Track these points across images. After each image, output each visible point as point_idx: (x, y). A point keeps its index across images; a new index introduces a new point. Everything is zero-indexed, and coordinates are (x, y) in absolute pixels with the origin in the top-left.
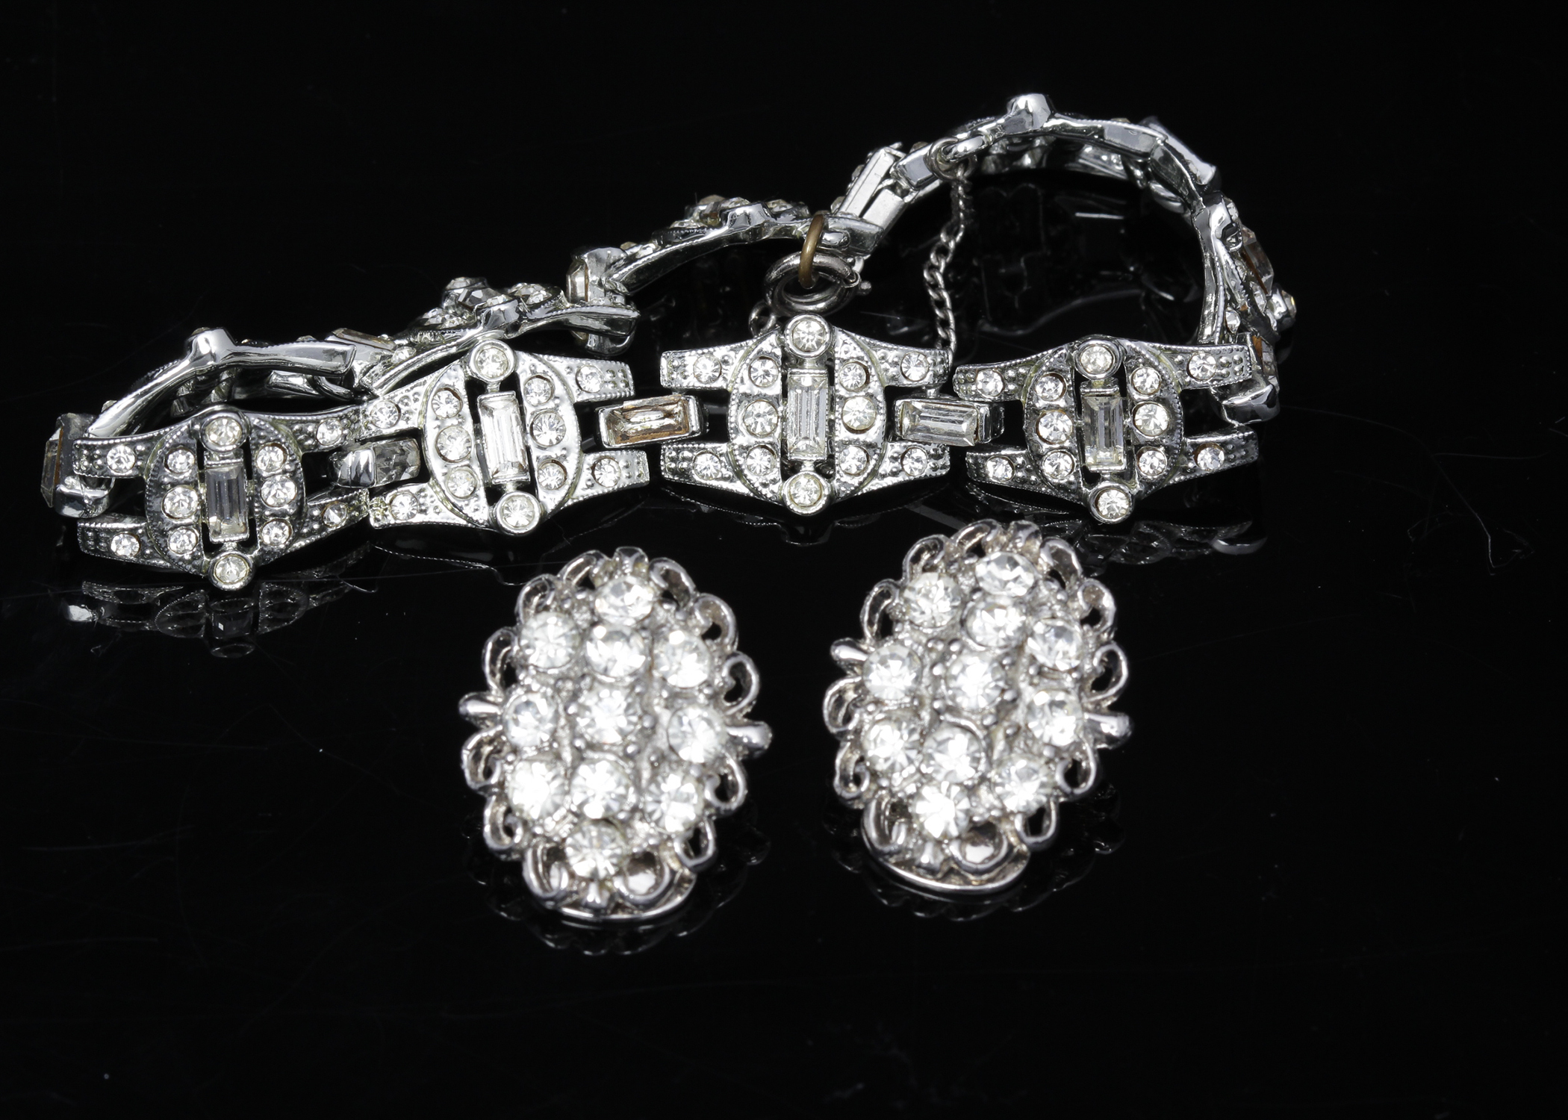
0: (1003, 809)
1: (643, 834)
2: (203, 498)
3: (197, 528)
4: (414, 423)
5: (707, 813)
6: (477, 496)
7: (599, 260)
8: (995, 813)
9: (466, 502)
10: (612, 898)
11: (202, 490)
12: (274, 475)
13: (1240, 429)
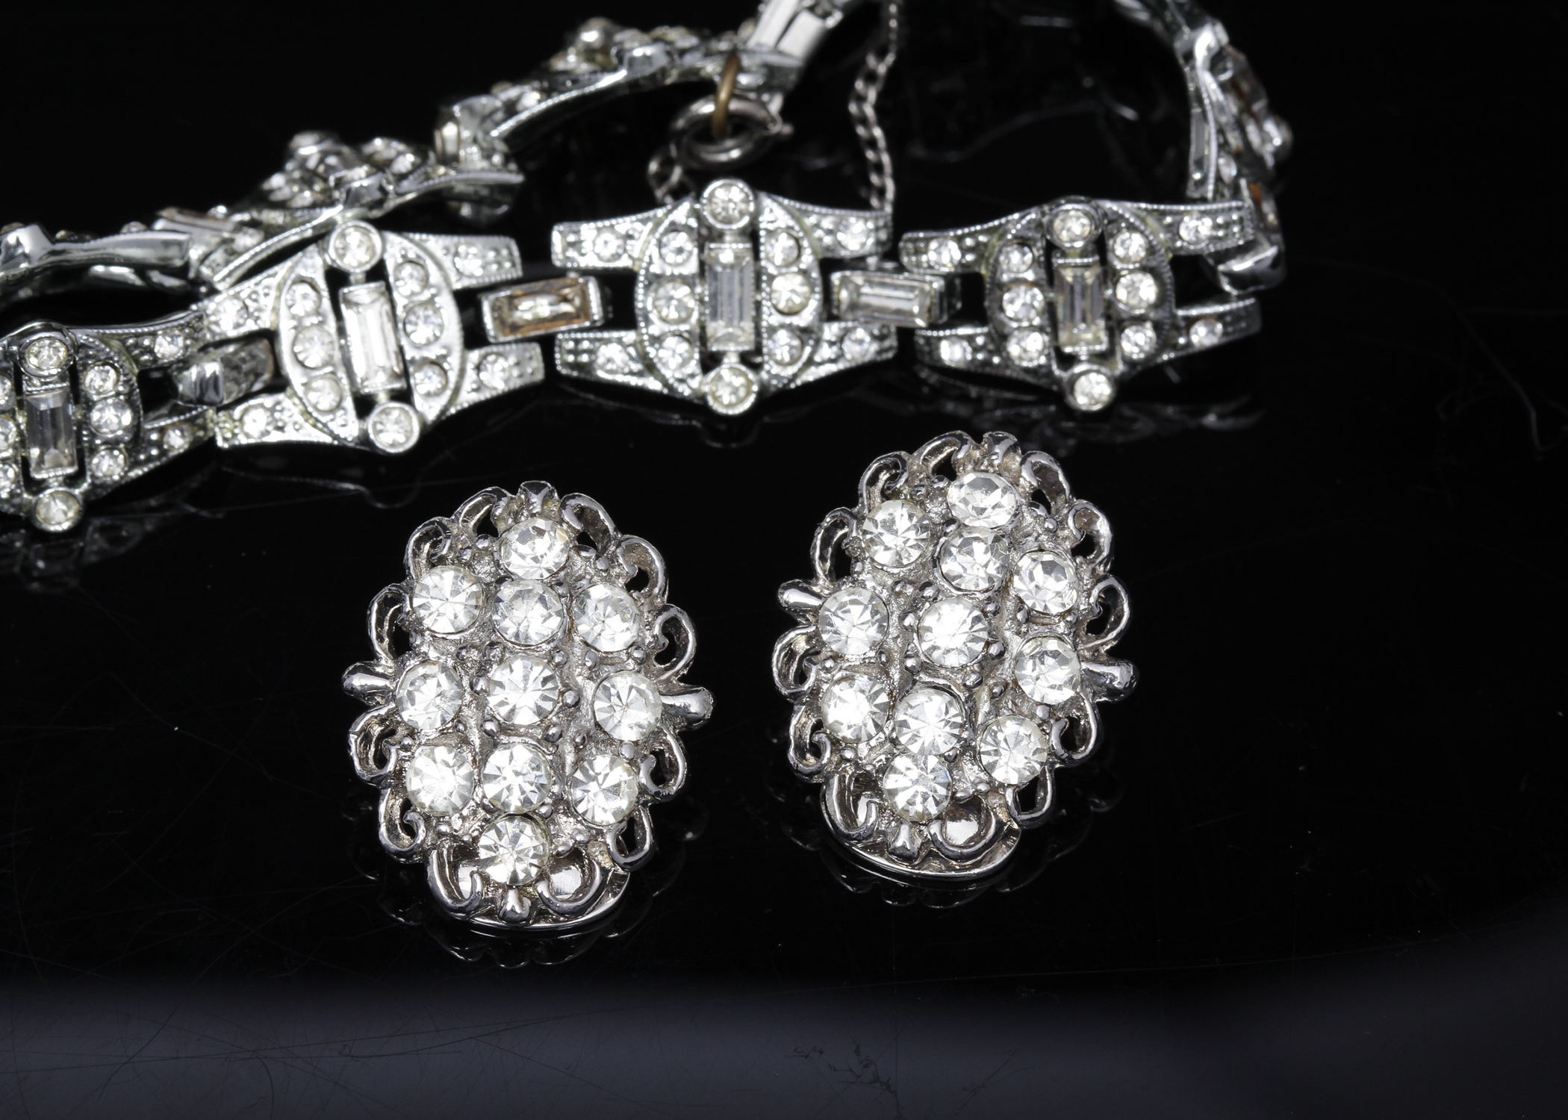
0: (991, 782)
1: (568, 831)
2: (22, 427)
3: (16, 462)
4: (265, 322)
5: (642, 800)
6: (344, 409)
7: (471, 111)
8: (982, 787)
9: (331, 416)
10: (534, 903)
11: (21, 419)
12: (106, 399)
13: (1240, 298)
